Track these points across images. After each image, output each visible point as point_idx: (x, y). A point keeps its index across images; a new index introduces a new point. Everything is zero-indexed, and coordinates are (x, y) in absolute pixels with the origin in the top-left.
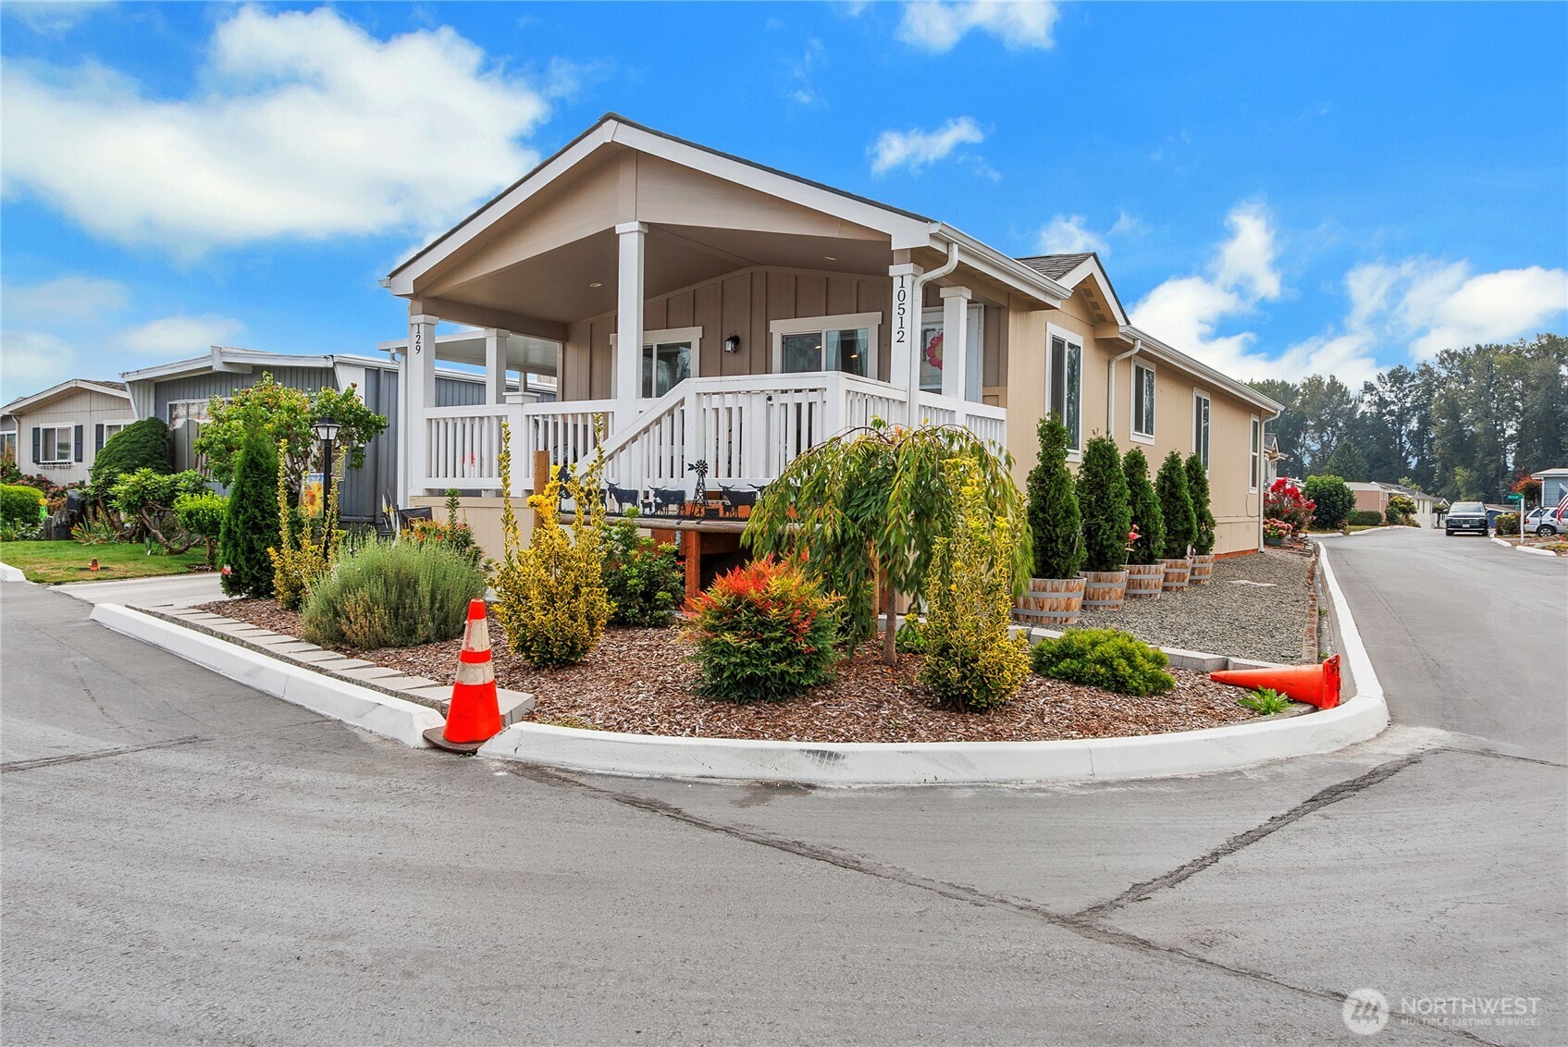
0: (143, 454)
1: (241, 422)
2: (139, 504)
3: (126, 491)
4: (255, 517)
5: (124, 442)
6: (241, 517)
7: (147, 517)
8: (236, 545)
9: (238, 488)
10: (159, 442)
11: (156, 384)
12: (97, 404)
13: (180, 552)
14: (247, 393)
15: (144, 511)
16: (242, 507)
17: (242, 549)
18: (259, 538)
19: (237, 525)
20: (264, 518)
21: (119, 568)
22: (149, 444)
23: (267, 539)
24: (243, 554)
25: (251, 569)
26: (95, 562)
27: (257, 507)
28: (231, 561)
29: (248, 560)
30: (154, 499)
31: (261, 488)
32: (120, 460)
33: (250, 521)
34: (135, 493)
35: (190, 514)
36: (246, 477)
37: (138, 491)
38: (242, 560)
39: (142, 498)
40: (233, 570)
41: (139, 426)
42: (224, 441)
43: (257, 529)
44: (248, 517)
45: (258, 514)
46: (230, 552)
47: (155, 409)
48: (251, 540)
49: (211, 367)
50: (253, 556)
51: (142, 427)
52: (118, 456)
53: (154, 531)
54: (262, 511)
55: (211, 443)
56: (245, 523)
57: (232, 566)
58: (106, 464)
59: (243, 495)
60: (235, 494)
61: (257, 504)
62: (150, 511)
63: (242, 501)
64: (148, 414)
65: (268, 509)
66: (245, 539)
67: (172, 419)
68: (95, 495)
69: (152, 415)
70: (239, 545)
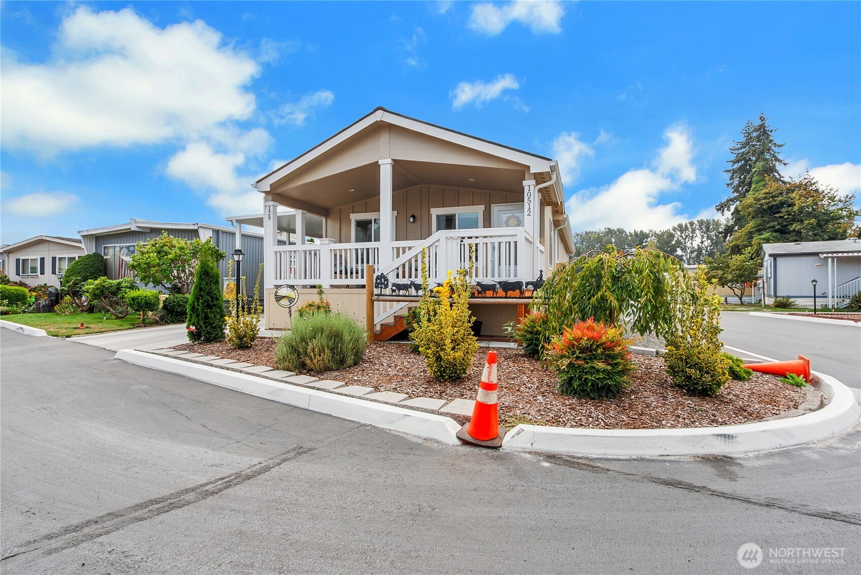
0: (92, 270)
1: (155, 254)
2: (100, 294)
3: (93, 288)
4: (208, 301)
5: (80, 265)
6: (201, 301)
7: (104, 301)
8: (198, 316)
9: (197, 286)
10: (99, 265)
11: (96, 237)
12: (52, 247)
13: (122, 318)
14: (156, 240)
15: (102, 298)
16: (201, 296)
17: (202, 318)
18: (210, 312)
19: (198, 305)
20: (212, 301)
21: (95, 327)
22: (94, 266)
23: (214, 312)
24: (202, 320)
25: (206, 327)
26: (82, 324)
27: (208, 295)
28: (196, 324)
29: (205, 323)
30: (109, 292)
31: (210, 285)
32: (79, 273)
33: (205, 302)
34: (97, 289)
35: (133, 299)
36: (202, 280)
37: (100, 288)
38: (202, 323)
39: (102, 291)
40: (196, 328)
41: (89, 257)
42: (146, 263)
43: (209, 307)
44: (204, 301)
45: (210, 299)
46: (195, 319)
47: (96, 248)
48: (206, 313)
49: (130, 229)
50: (207, 321)
51: (90, 257)
52: (78, 271)
53: (108, 307)
54: (212, 298)
55: (139, 264)
56: (203, 304)
57: (196, 326)
58: (71, 275)
59: (201, 289)
60: (196, 288)
61: (209, 294)
62: (105, 297)
63: (200, 292)
64: (92, 251)
65: (215, 297)
66: (203, 312)
67: (106, 254)
68: (68, 290)
69: (94, 252)
70: (199, 315)
